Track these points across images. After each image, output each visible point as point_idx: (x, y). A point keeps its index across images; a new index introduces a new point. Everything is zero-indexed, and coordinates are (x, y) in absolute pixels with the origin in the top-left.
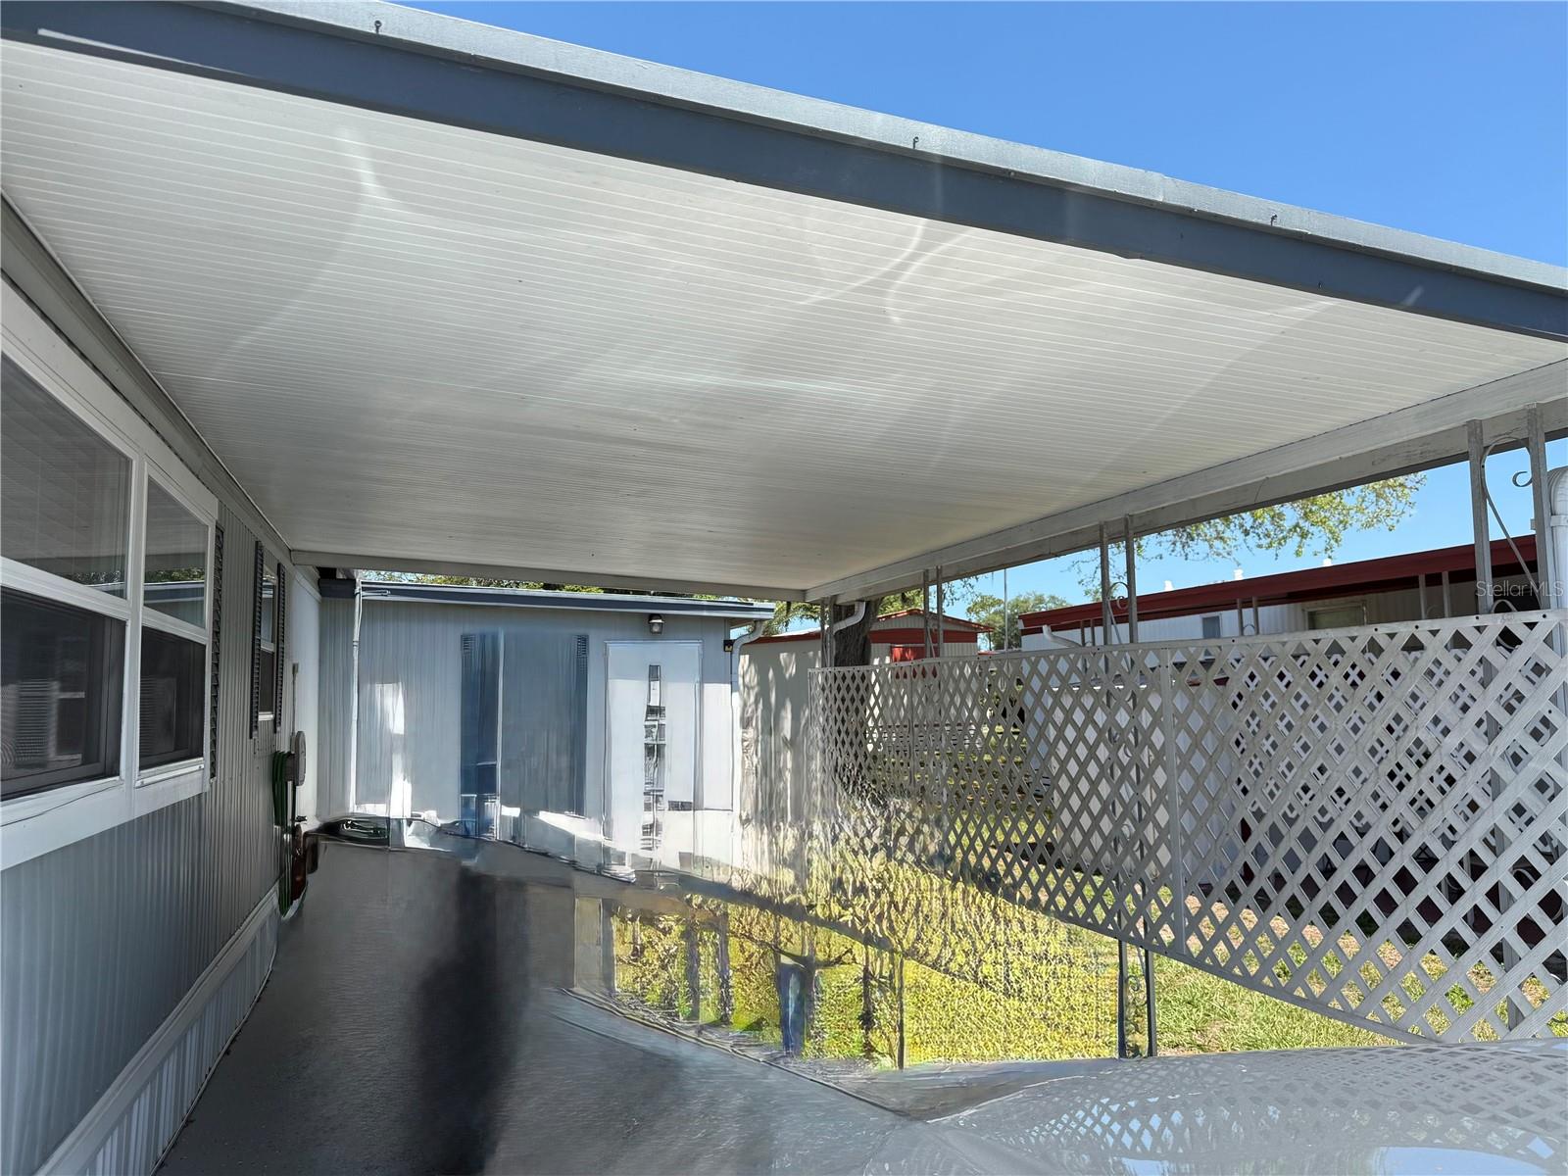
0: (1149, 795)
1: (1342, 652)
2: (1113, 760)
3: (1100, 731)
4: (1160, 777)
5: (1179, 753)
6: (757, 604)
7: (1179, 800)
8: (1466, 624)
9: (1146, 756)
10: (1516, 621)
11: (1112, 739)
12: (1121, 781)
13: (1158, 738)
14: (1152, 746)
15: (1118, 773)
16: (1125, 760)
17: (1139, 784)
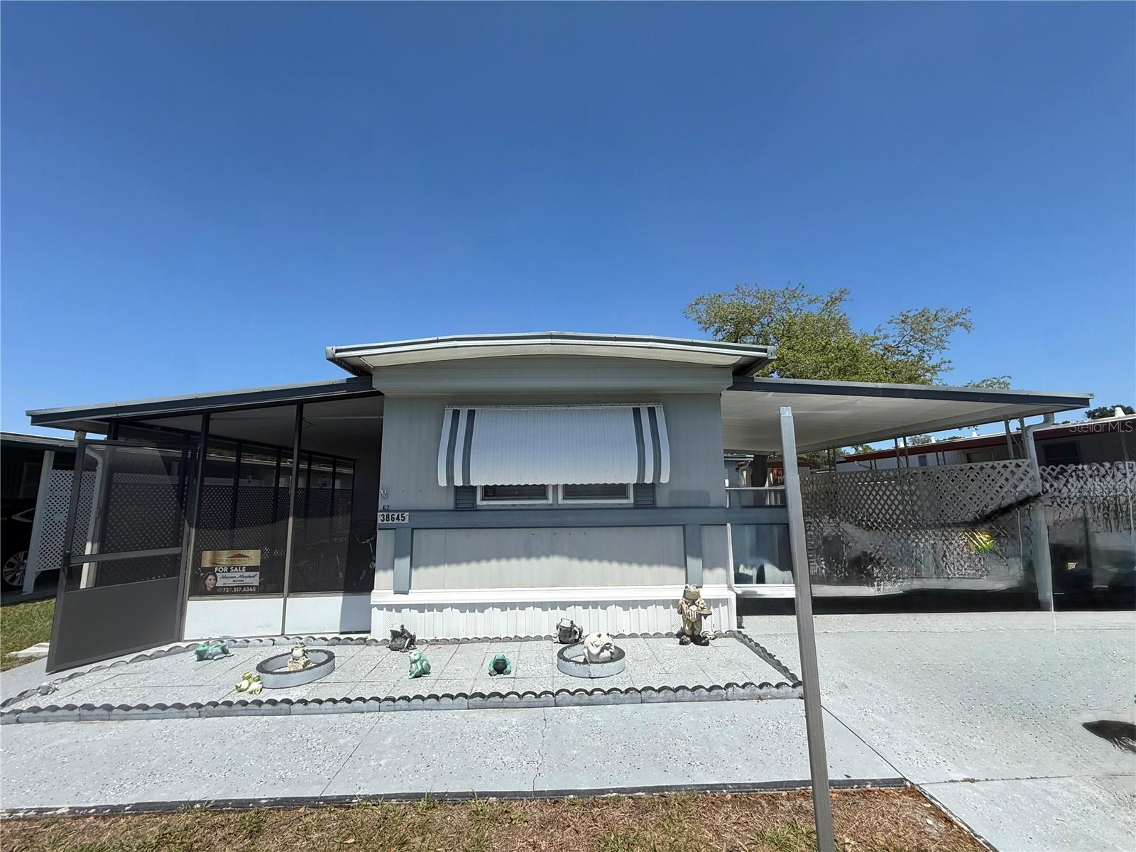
0: (916, 508)
1: (973, 469)
2: (903, 499)
3: (898, 492)
4: (919, 503)
5: (925, 496)
6: (747, 456)
7: (926, 509)
8: (1007, 462)
9: (915, 498)
10: (1019, 461)
11: (902, 493)
12: (906, 505)
13: (918, 493)
14: (916, 495)
15: (905, 503)
16: (907, 499)
17: (912, 506)
